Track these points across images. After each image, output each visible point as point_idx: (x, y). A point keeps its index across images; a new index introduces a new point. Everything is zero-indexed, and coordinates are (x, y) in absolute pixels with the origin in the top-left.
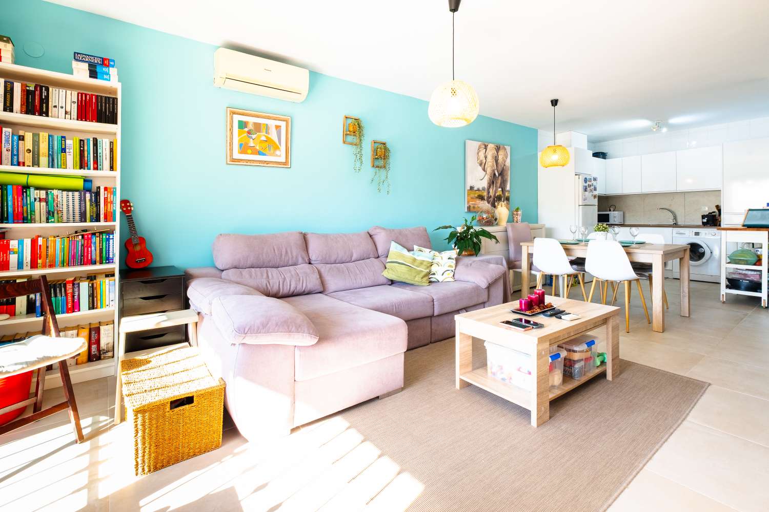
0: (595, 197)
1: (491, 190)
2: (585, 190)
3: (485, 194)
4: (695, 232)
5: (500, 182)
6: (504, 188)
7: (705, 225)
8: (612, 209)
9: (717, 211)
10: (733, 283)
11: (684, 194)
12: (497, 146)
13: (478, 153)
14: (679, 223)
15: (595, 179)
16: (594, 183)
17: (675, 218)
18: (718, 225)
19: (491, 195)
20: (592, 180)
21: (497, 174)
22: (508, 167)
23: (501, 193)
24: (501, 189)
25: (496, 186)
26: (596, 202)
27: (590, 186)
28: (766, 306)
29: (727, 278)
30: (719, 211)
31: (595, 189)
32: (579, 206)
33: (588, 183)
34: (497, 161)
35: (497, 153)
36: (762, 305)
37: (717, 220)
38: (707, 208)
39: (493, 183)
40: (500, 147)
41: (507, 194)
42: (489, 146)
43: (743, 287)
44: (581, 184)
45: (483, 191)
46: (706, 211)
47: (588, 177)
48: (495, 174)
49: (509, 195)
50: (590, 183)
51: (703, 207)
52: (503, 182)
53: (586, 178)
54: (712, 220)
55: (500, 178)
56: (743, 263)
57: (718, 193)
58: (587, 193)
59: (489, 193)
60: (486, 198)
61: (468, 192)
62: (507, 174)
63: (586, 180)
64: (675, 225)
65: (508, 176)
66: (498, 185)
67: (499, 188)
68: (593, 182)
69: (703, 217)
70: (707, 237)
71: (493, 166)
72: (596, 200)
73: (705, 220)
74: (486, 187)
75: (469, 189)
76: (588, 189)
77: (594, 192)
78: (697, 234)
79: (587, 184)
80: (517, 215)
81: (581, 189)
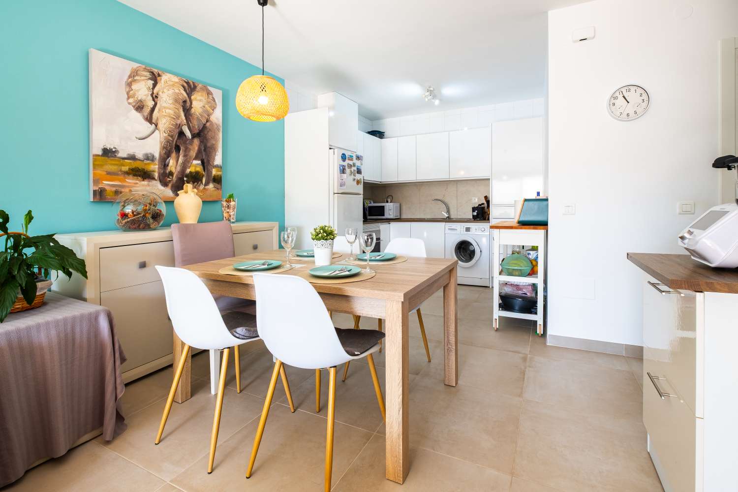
0: (358, 182)
1: (172, 162)
2: (343, 171)
3: (155, 168)
4: (466, 228)
5: (196, 148)
6: (208, 161)
7: (476, 218)
8: (389, 200)
9: (485, 203)
10: (507, 303)
11: (457, 182)
12: (188, 83)
13: (129, 85)
14: (452, 217)
15: (358, 158)
16: (358, 163)
17: (448, 212)
18: (487, 218)
19: (173, 170)
20: (354, 158)
21: (188, 134)
22: (218, 126)
23: (200, 169)
24: (199, 162)
25: (185, 156)
26: (360, 189)
27: (350, 166)
28: (542, 333)
29: (500, 295)
30: (488, 202)
31: (359, 171)
32: (334, 193)
33: (347, 161)
34: (187, 110)
35: (189, 95)
36: (538, 332)
37: (485, 212)
38: (477, 200)
39: (178, 149)
40: (195, 87)
41: (214, 172)
42: (165, 78)
43: (517, 308)
44: (336, 161)
45: (146, 162)
46: (475, 203)
47: (347, 154)
48: (181, 134)
49: (219, 173)
50: (351, 163)
51: (473, 198)
52: (205, 150)
53: (343, 154)
54: (481, 213)
55: (196, 142)
56: (517, 273)
57: (487, 181)
58: (345, 176)
59: (165, 166)
60: (156, 175)
61: (94, 160)
62: (214, 138)
63: (344, 157)
64: (448, 220)
65: (217, 141)
66: (193, 153)
67: (196, 158)
68: (355, 161)
69: (474, 209)
70: (478, 233)
71: (178, 117)
72: (361, 187)
73: (475, 214)
74: (157, 155)
75: (100, 153)
76: (348, 171)
77: (357, 175)
78: (468, 229)
79: (345, 163)
80: (228, 207)
81: (337, 170)
